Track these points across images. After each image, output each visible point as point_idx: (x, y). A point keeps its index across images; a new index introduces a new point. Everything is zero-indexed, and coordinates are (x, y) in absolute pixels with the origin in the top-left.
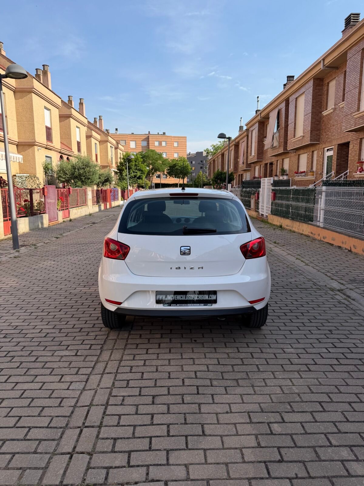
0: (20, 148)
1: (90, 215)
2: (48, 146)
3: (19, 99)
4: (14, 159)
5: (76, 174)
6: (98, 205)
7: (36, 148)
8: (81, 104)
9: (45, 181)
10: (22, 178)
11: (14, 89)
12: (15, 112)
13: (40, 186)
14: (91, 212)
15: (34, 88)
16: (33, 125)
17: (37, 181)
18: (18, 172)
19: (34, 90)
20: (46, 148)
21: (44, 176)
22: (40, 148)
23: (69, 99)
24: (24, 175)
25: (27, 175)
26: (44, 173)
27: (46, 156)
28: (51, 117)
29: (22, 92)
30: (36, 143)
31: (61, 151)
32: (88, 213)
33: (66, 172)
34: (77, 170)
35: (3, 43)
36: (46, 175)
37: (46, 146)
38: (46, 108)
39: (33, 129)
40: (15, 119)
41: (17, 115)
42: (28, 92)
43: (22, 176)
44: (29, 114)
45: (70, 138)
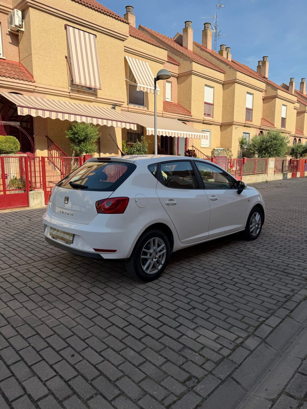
0: (223, 127)
1: (267, 182)
2: (246, 124)
3: (226, 90)
4: (200, 137)
5: (264, 146)
6: (282, 174)
7: (234, 127)
8: (302, 83)
9: (239, 153)
10: (218, 151)
11: (223, 82)
12: (222, 101)
13: (232, 157)
14: (269, 179)
15: (237, 78)
16: (234, 108)
17: (230, 153)
18: (219, 146)
19: (237, 80)
20: (244, 126)
21: (240, 149)
22: (238, 126)
23: (291, 80)
24: (220, 148)
25: (222, 148)
26: (240, 146)
27: (244, 133)
28: (253, 100)
29: (228, 84)
30: (234, 123)
31: (261, 127)
32: (264, 180)
33: (256, 145)
34: (265, 143)
35: (230, 48)
36: (241, 148)
37: (244, 124)
38: (248, 93)
39: (233, 111)
40: (221, 105)
41: (223, 102)
42: (233, 83)
43: (218, 149)
44: (232, 100)
45: (273, 116)
